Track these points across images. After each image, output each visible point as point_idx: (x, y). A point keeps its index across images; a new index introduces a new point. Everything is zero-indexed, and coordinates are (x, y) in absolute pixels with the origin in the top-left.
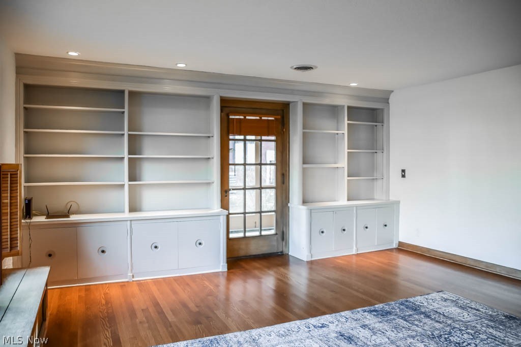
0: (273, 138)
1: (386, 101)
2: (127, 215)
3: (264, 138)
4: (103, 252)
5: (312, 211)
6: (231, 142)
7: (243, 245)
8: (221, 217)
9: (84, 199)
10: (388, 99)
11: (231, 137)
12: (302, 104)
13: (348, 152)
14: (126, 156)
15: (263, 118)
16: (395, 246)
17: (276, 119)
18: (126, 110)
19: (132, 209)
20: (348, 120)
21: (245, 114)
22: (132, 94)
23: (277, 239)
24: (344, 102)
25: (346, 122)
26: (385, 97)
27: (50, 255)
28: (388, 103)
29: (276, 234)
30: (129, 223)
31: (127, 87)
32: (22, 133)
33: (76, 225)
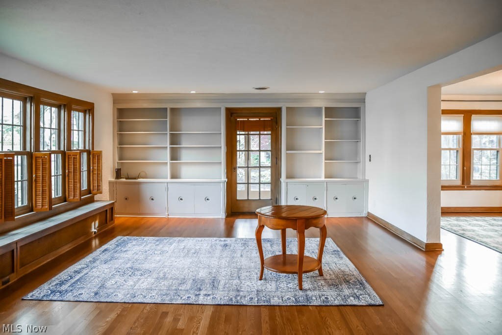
0: (270, 132)
1: (363, 101)
2: (169, 180)
3: (261, 133)
4: (152, 199)
5: (288, 184)
6: (238, 136)
7: (246, 205)
8: (222, 184)
9: (149, 170)
10: (365, 99)
11: (238, 133)
12: (285, 109)
13: (325, 142)
14: (168, 146)
15: (261, 119)
16: (364, 215)
17: (271, 119)
18: (168, 119)
19: (173, 177)
20: (326, 118)
21: (248, 117)
22: (172, 110)
23: (272, 202)
24: (323, 104)
25: (324, 119)
26: (362, 99)
27: (126, 199)
28: (365, 102)
29: (271, 199)
30: (166, 184)
31: (169, 106)
32: (116, 135)
33: (139, 183)
